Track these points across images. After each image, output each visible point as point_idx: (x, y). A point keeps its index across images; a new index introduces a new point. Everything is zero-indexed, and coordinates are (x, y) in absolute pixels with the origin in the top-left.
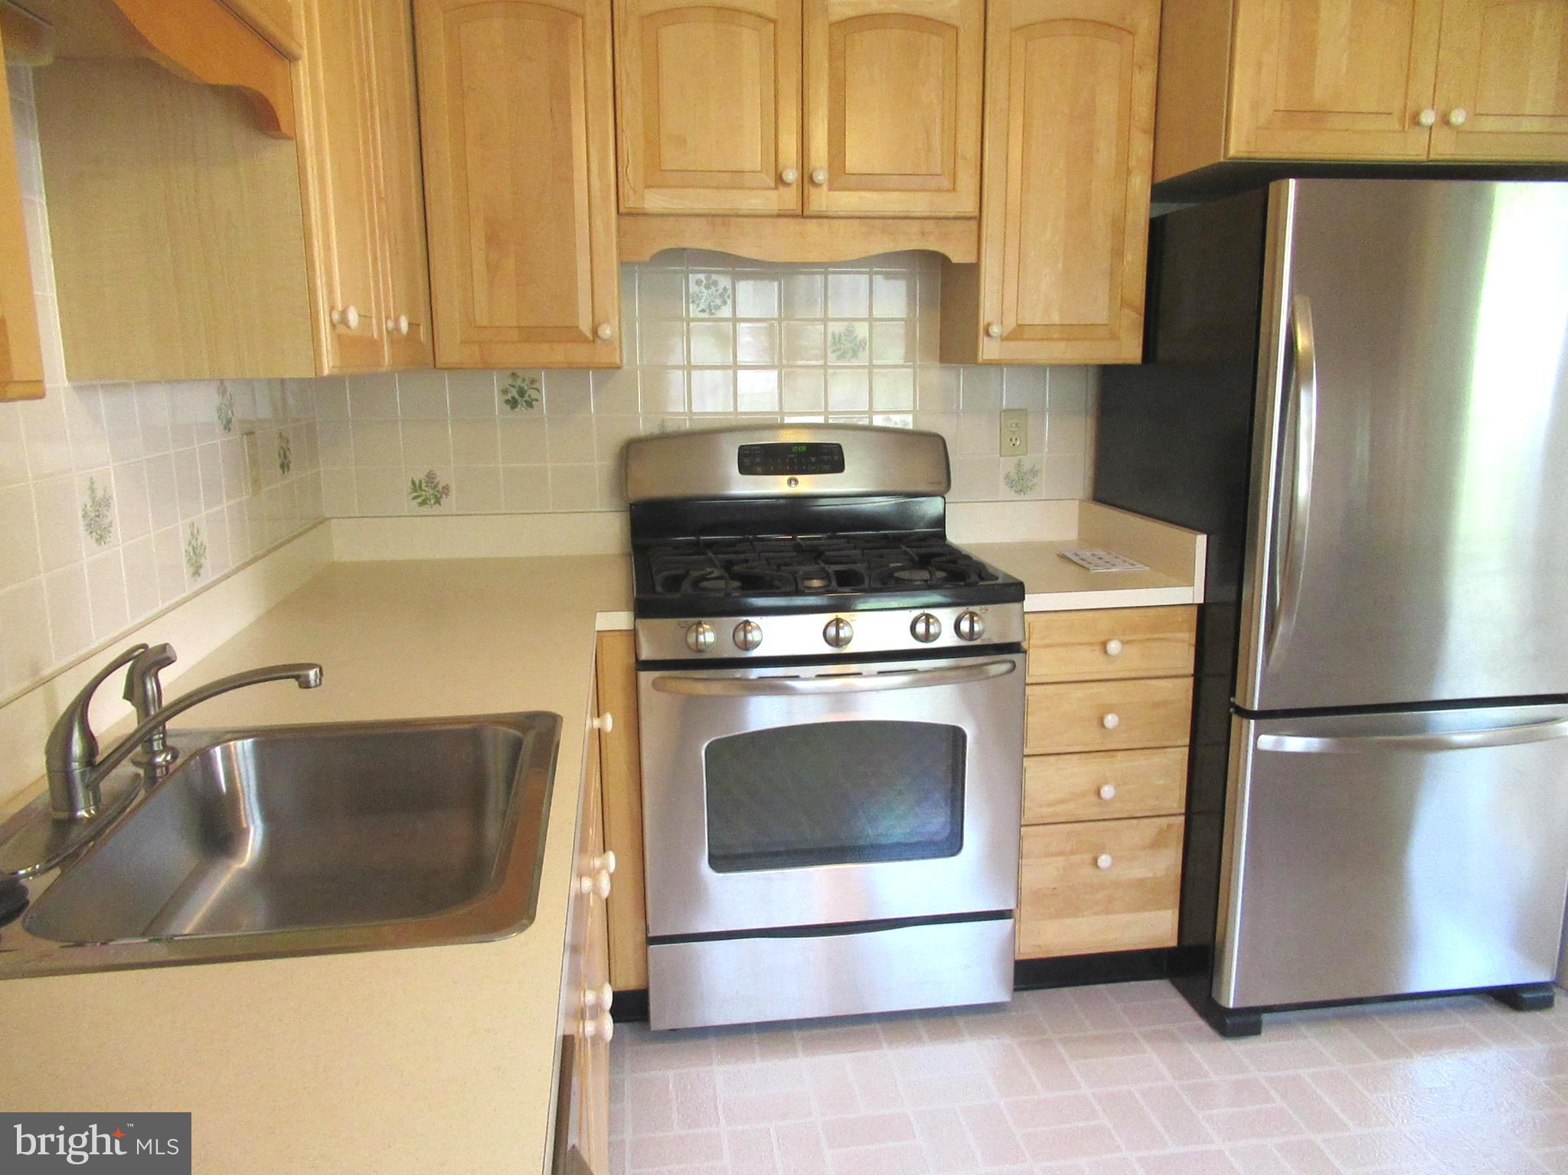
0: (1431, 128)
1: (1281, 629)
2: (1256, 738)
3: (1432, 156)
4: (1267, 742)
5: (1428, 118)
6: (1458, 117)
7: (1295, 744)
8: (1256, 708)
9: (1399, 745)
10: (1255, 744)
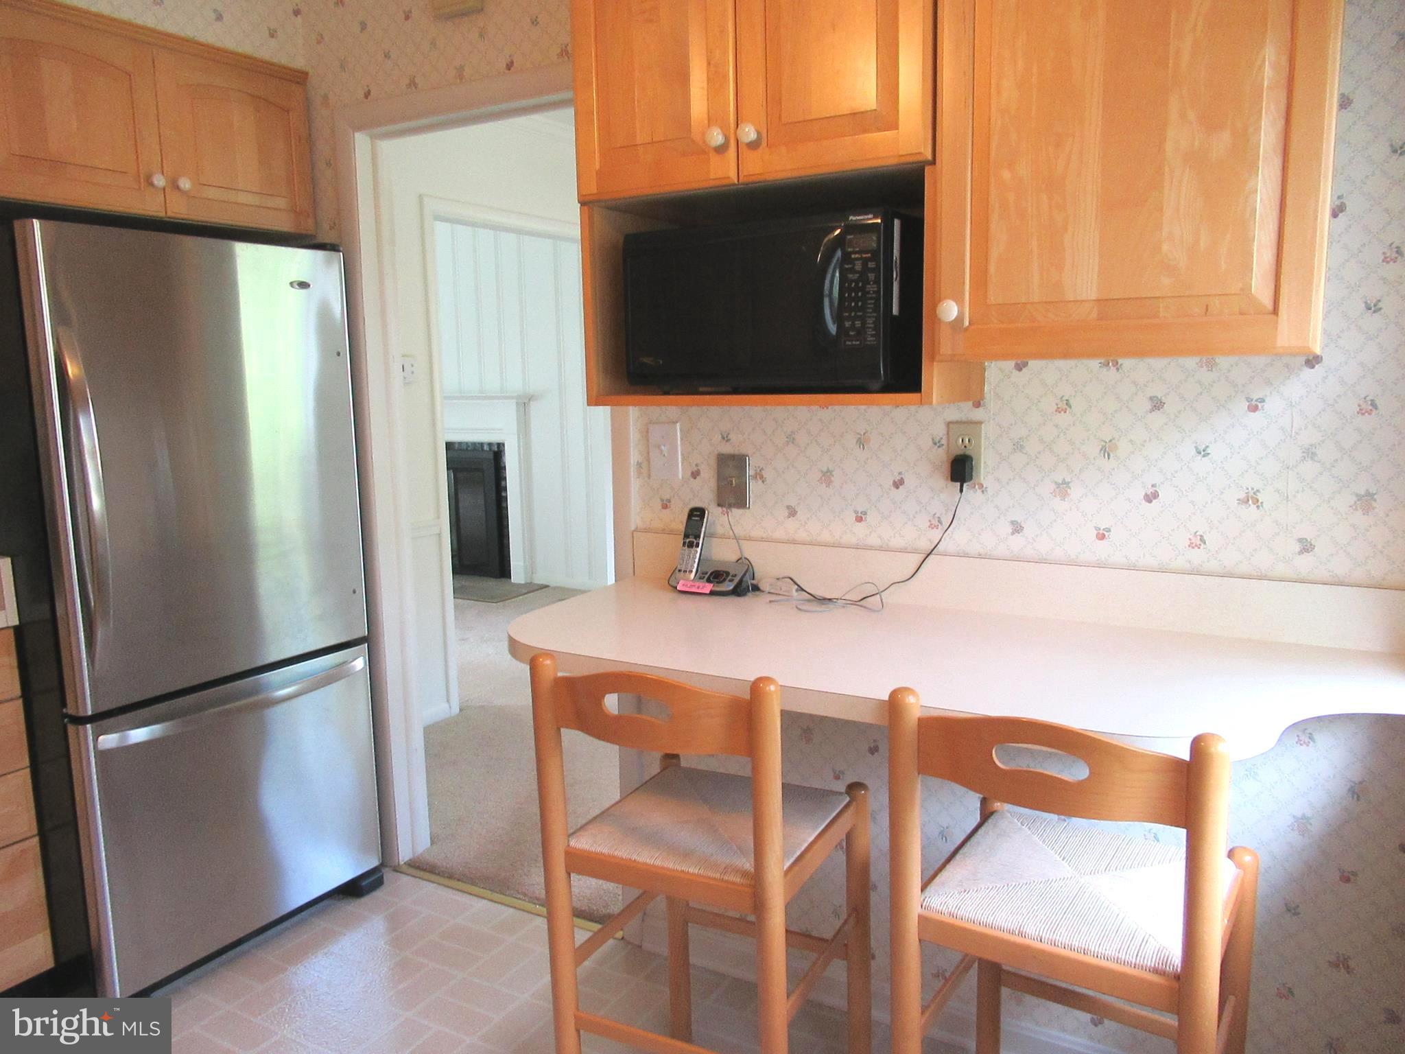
0: (164, 189)
1: (100, 634)
2: (96, 740)
3: (169, 214)
4: (109, 741)
5: (159, 181)
6: (185, 184)
7: (139, 735)
8: (90, 713)
9: (239, 710)
10: (95, 747)
